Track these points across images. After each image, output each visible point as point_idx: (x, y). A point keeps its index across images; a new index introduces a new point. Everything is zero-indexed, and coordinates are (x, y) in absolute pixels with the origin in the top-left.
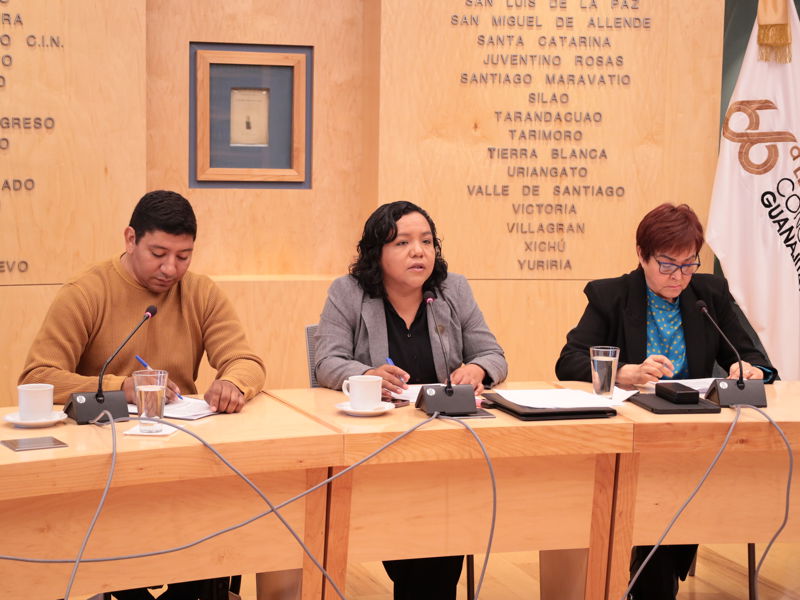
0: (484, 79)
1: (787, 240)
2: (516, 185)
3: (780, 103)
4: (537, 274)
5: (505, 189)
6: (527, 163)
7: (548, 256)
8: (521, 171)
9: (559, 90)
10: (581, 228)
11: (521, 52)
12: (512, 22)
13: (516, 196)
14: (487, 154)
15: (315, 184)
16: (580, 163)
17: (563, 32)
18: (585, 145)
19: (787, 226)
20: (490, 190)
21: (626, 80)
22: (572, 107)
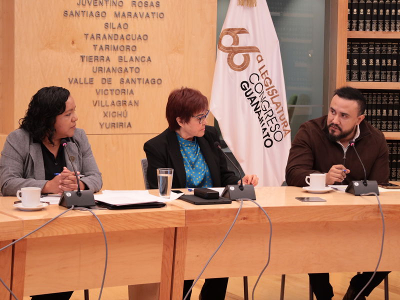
0: (77, 14)
1: (256, 109)
2: (98, 78)
3: (250, 30)
4: (111, 131)
5: (91, 80)
6: (104, 65)
7: (118, 120)
8: (101, 69)
9: (122, 21)
10: (137, 103)
13: (98, 84)
14: (80, 58)
16: (135, 64)
18: (138, 54)
19: (255, 101)
20: (82, 81)
21: (161, 16)
22: (131, 31)
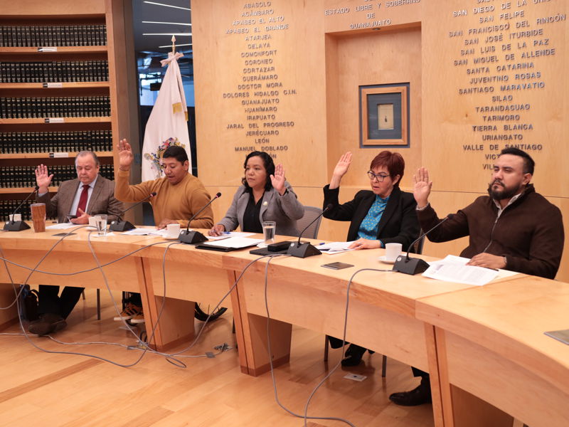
0: (470, 91)
2: (487, 144)
6: (492, 133)
8: (489, 137)
11: (488, 75)
12: (483, 60)
13: (487, 151)
14: (472, 129)
15: (411, 146)
16: (518, 132)
17: (509, 62)
18: (521, 122)
20: (474, 148)
21: (542, 85)
22: (515, 102)
